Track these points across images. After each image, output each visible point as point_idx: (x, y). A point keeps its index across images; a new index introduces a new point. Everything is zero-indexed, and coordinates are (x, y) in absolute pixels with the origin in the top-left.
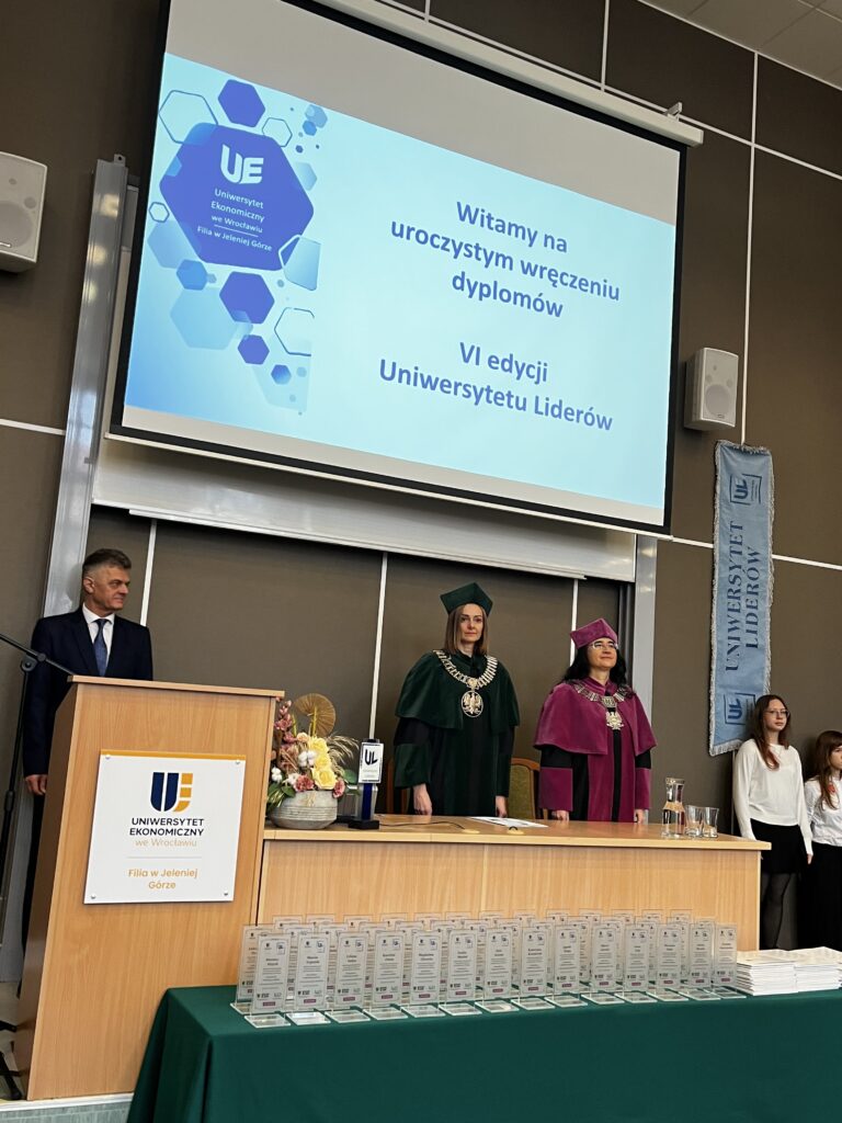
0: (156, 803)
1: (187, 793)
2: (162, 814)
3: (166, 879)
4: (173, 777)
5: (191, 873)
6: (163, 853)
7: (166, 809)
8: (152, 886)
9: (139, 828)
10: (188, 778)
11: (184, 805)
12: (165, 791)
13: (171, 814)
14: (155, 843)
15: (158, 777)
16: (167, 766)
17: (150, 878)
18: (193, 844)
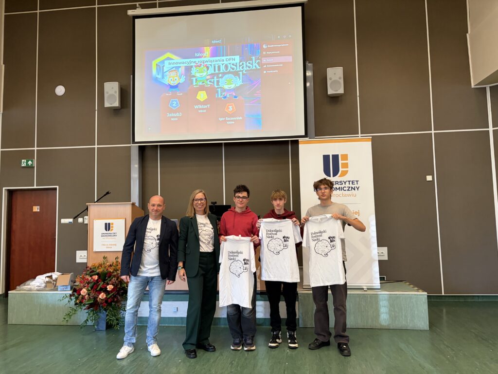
0: (106, 230)
1: (112, 227)
2: (108, 232)
3: (110, 246)
4: (109, 224)
5: (116, 245)
6: (109, 241)
7: (109, 230)
8: (107, 247)
9: (103, 235)
10: (112, 224)
11: (112, 230)
12: (108, 227)
13: (109, 232)
14: (107, 238)
15: (106, 224)
16: (108, 221)
17: (106, 246)
18: (115, 238)
